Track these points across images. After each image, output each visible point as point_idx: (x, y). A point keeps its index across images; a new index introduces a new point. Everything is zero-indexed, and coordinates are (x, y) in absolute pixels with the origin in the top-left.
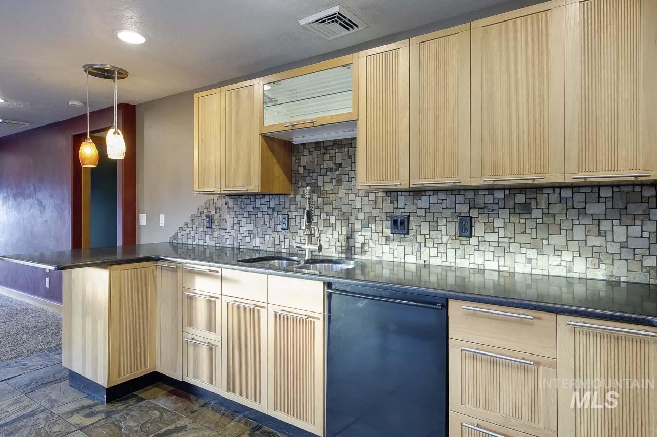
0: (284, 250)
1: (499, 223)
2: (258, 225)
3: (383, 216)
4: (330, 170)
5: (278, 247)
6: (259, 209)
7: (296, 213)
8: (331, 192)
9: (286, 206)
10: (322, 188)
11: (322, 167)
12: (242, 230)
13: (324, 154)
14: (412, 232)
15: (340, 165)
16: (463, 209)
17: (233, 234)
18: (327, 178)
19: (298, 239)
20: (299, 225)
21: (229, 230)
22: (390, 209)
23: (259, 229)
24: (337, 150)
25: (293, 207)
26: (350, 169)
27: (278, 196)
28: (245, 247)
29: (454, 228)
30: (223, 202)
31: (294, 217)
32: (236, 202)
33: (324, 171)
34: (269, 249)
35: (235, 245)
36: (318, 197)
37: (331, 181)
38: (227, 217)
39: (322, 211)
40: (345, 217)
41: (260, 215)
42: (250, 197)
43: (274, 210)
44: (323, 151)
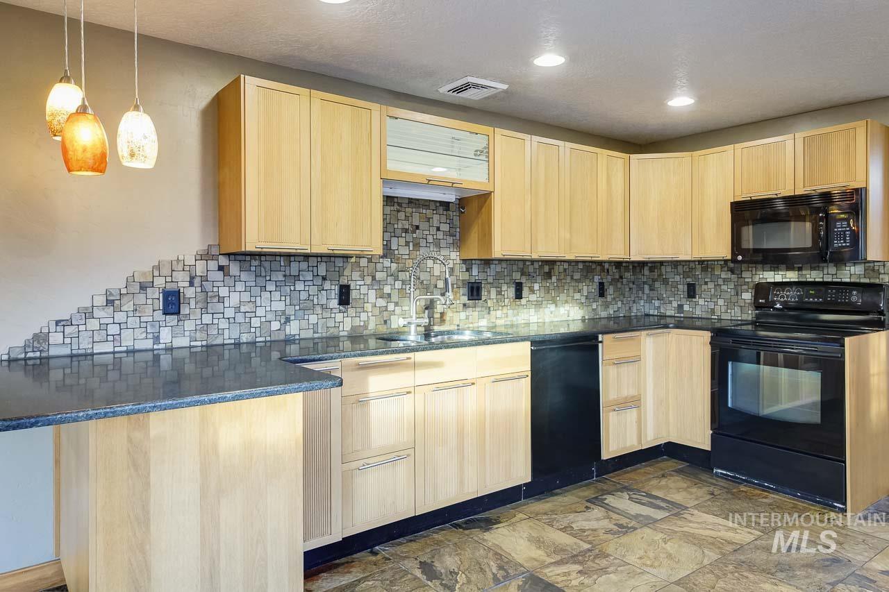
0: (341, 334)
1: (536, 287)
2: (295, 302)
3: (460, 284)
4: (406, 231)
5: (332, 330)
6: (297, 278)
7: (362, 283)
8: (407, 257)
9: (345, 273)
10: (396, 252)
11: (396, 226)
12: (260, 312)
13: (398, 211)
14: (483, 298)
15: (417, 227)
16: (517, 276)
17: (240, 318)
18: (402, 241)
19: (364, 316)
20: (366, 298)
21: (230, 313)
22: (466, 276)
23: (297, 308)
24: (414, 210)
25: (356, 275)
26: (428, 233)
27: (332, 259)
28: (268, 339)
29: (511, 292)
30: (213, 265)
31: (358, 287)
32: (247, 264)
33: (398, 232)
34: (316, 335)
35: (244, 338)
36: (392, 262)
37: (407, 244)
38: (223, 292)
39: (396, 279)
40: (426, 288)
41: (300, 286)
42: (278, 258)
43: (324, 279)
44: (396, 207)
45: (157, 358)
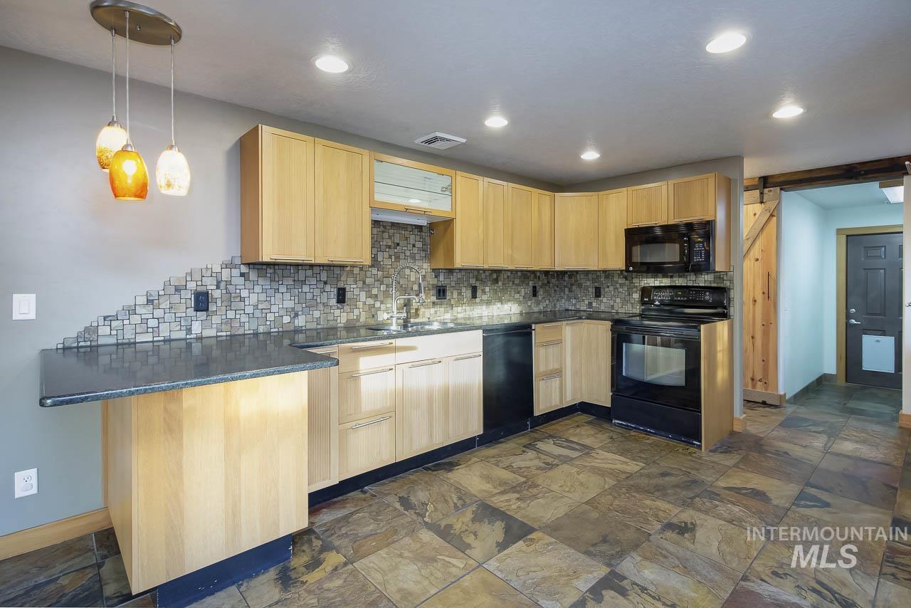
0: (339, 325)
1: (487, 289)
2: (302, 301)
3: (430, 286)
4: (389, 247)
5: (331, 323)
6: (303, 282)
7: (355, 286)
8: (390, 267)
9: (342, 279)
10: (382, 263)
11: (381, 243)
12: (274, 309)
13: (383, 232)
14: (448, 298)
15: (398, 244)
16: (473, 281)
17: (258, 313)
18: (386, 255)
19: (356, 312)
20: (358, 298)
21: (249, 310)
22: (435, 281)
23: (304, 305)
24: (395, 231)
25: (350, 280)
26: (406, 248)
27: (332, 268)
28: (281, 329)
29: (469, 293)
30: (236, 272)
31: (352, 290)
32: (264, 272)
33: (383, 248)
34: (319, 327)
35: (261, 329)
36: (378, 270)
37: (390, 257)
38: (244, 293)
39: (382, 283)
40: (404, 290)
41: (306, 288)
42: (288, 267)
43: (325, 283)
44: (382, 228)
45: (189, 346)
